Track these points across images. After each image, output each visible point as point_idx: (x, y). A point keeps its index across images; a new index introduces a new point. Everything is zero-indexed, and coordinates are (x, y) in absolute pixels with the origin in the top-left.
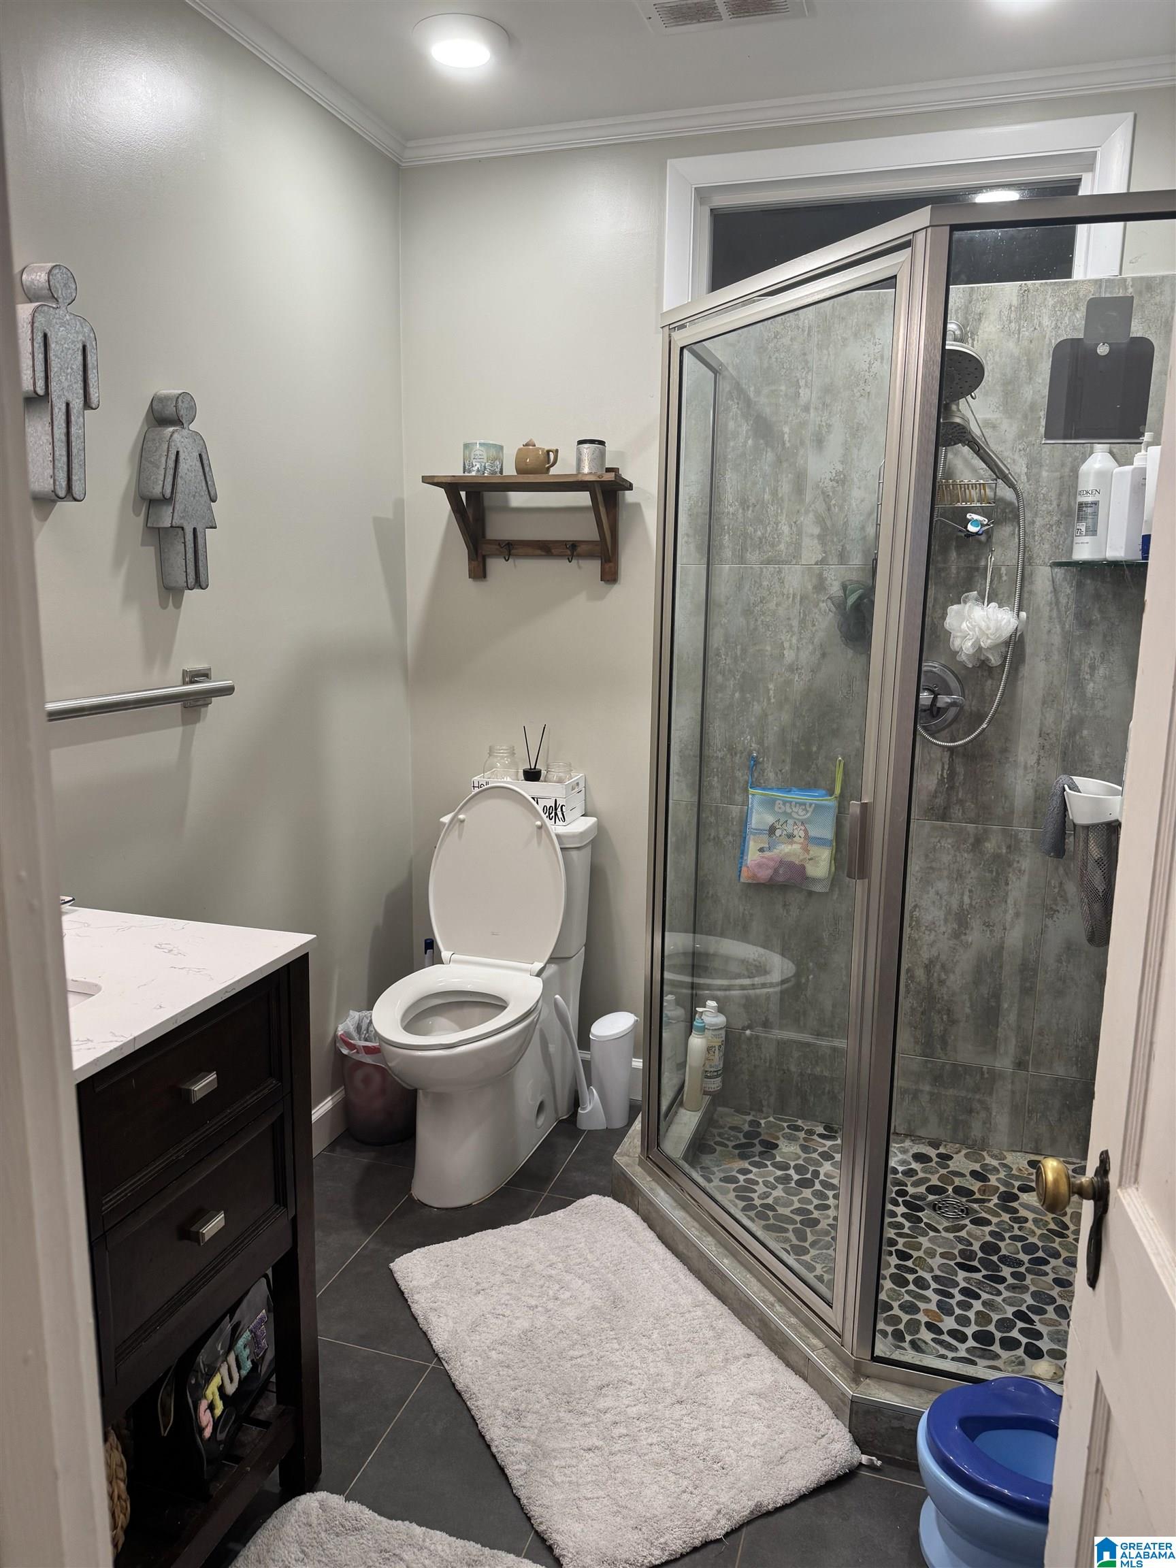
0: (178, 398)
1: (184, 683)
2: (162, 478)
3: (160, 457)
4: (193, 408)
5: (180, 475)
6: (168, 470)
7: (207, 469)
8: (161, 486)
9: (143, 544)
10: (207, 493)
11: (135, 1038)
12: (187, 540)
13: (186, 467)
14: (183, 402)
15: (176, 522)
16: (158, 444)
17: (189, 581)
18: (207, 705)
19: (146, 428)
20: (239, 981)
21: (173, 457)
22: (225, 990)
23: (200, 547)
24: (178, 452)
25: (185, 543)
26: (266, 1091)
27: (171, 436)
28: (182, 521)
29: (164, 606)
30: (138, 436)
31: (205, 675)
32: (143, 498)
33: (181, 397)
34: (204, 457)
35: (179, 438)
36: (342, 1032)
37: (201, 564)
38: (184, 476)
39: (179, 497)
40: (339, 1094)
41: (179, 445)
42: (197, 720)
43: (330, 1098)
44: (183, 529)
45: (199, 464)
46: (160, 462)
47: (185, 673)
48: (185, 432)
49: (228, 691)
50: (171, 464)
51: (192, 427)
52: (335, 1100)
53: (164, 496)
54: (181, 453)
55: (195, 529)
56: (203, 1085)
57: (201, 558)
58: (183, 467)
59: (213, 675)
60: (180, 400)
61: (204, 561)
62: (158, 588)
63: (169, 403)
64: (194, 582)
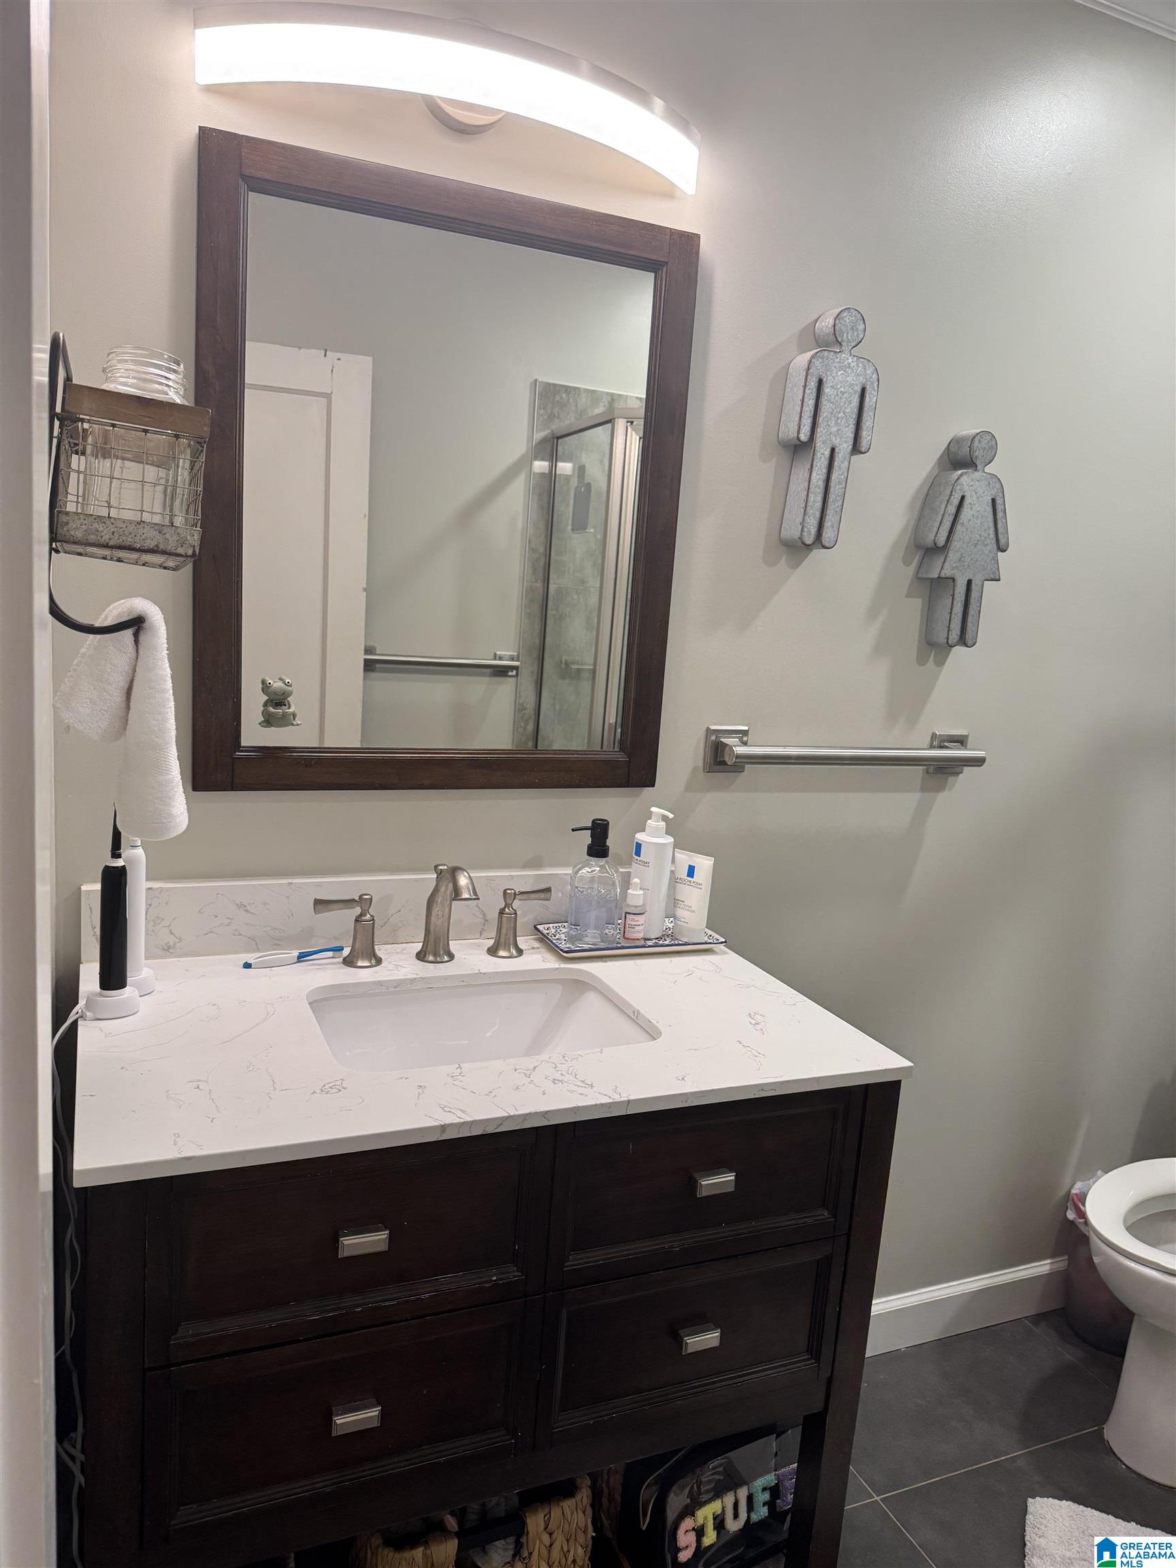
0: (974, 437)
1: (932, 747)
2: (937, 524)
3: (941, 503)
4: (993, 448)
5: (961, 521)
6: (946, 516)
7: (1000, 514)
8: (934, 533)
9: (909, 595)
10: (994, 541)
11: (629, 1101)
12: (956, 592)
13: (971, 512)
14: (980, 442)
15: (947, 572)
16: (942, 490)
17: (950, 637)
18: (957, 774)
19: (937, 472)
20: (783, 1083)
21: (956, 501)
22: (761, 1087)
23: (972, 601)
24: (963, 497)
25: (953, 595)
26: (810, 1220)
27: (957, 479)
28: (955, 571)
29: (922, 661)
30: (925, 482)
31: (961, 741)
32: (918, 546)
33: (978, 437)
34: (999, 501)
35: (968, 481)
36: (1077, 1192)
37: (970, 619)
38: (966, 523)
39: (956, 544)
40: (1061, 1263)
41: (966, 488)
42: (941, 788)
43: (1049, 1261)
44: (954, 580)
45: (990, 509)
46: (940, 507)
47: (934, 736)
48: (977, 475)
49: (979, 762)
50: (952, 509)
51: (987, 469)
52: (1055, 1266)
53: (935, 544)
54: (967, 501)
55: (969, 582)
56: (720, 1181)
57: (972, 611)
58: (966, 513)
59: (970, 742)
60: (976, 440)
61: (976, 617)
62: (919, 641)
63: (965, 443)
64: (957, 638)
